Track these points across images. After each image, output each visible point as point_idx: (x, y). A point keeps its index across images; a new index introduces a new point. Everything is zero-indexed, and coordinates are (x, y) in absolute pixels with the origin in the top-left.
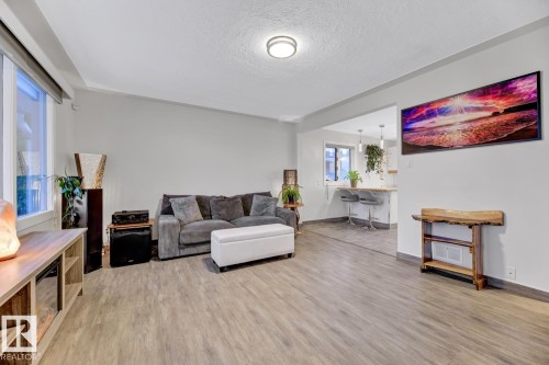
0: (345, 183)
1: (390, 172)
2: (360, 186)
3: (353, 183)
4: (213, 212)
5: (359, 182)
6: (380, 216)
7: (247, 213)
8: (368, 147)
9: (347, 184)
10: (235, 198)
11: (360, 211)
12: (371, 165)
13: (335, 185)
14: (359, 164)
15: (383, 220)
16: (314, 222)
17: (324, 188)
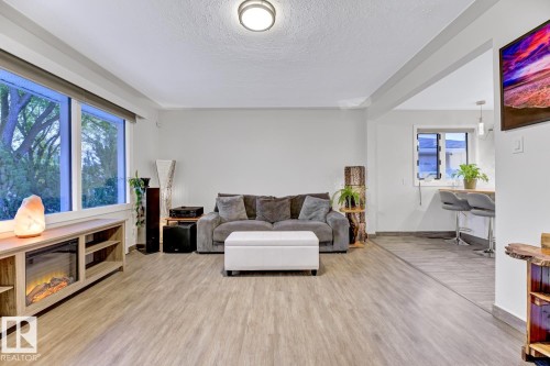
0: (453, 182)
2: (481, 187)
3: (469, 183)
4: (258, 212)
5: (480, 180)
7: (294, 215)
9: (457, 184)
10: (285, 198)
16: (397, 234)
17: (415, 190)
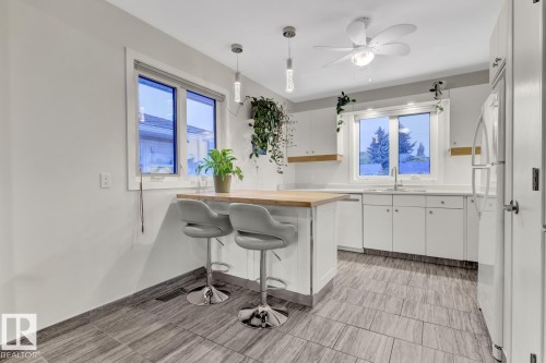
1: (291, 160)
2: (237, 188)
3: (221, 182)
5: (234, 179)
6: (288, 272)
8: (255, 103)
9: (205, 184)
11: (237, 259)
12: (261, 143)
13: (169, 187)
14: (236, 138)
15: (297, 285)
17: (133, 199)
